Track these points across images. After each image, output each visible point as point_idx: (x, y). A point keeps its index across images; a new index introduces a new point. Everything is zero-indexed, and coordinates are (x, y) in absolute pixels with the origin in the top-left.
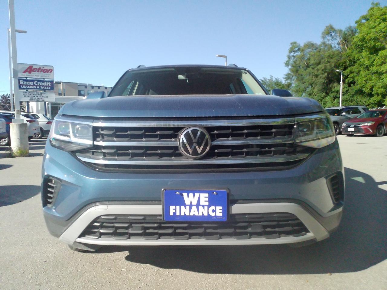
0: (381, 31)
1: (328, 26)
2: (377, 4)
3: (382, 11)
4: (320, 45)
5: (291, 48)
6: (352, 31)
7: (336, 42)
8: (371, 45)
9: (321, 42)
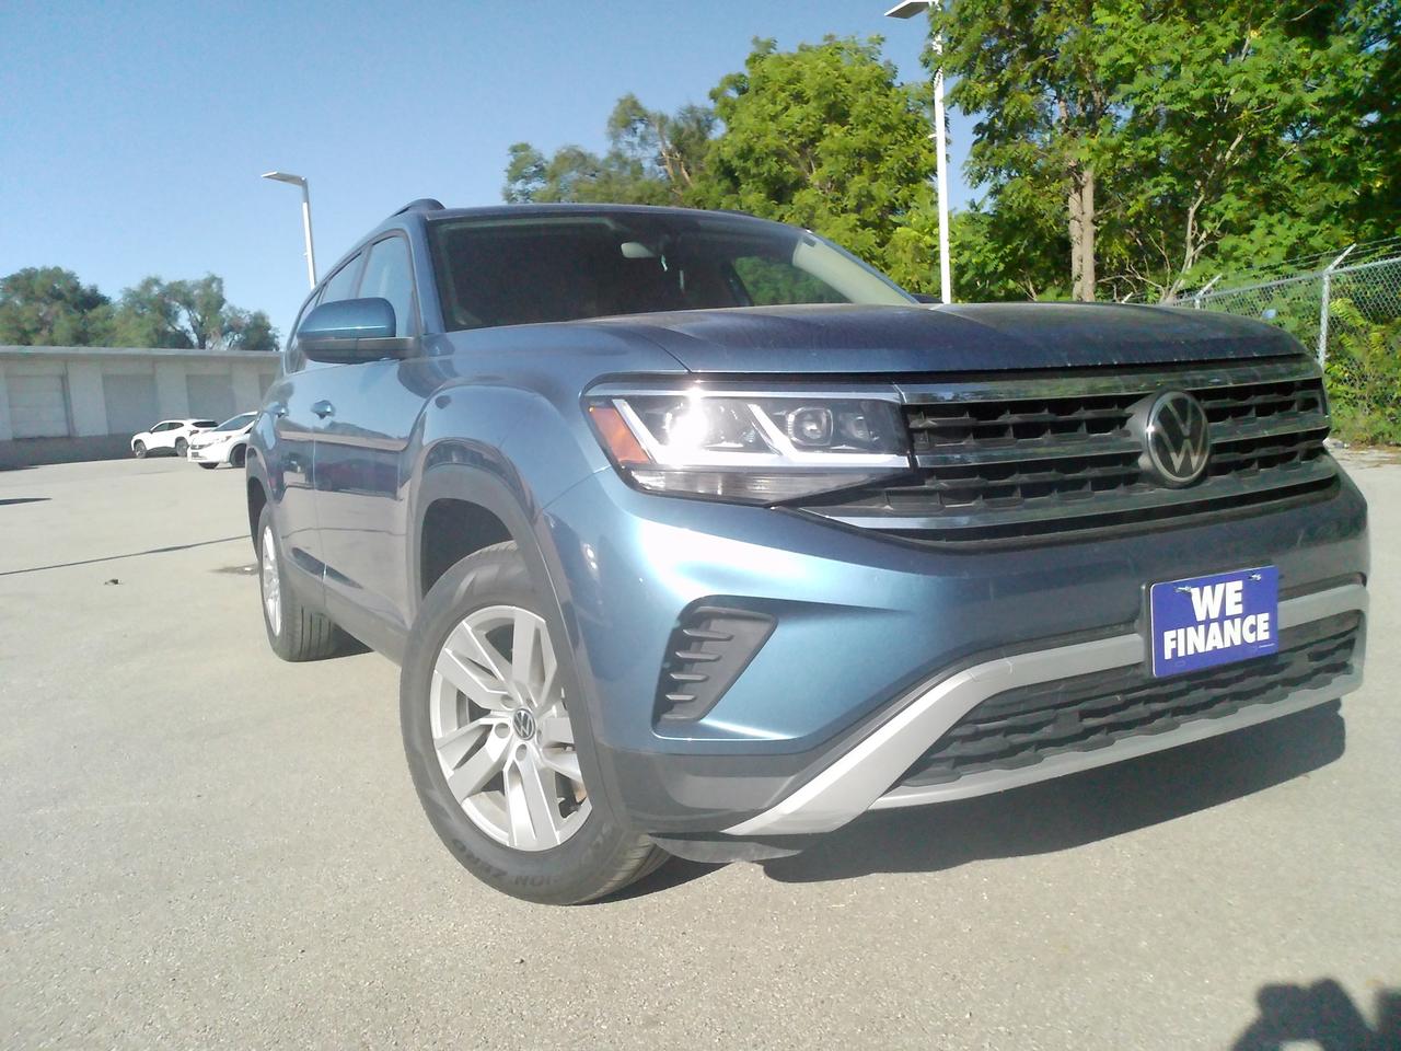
0: (794, 131)
1: (626, 100)
2: (770, 45)
3: (789, 69)
4: (606, 162)
5: (512, 165)
6: (698, 122)
7: (654, 152)
8: (769, 171)
9: (610, 152)
